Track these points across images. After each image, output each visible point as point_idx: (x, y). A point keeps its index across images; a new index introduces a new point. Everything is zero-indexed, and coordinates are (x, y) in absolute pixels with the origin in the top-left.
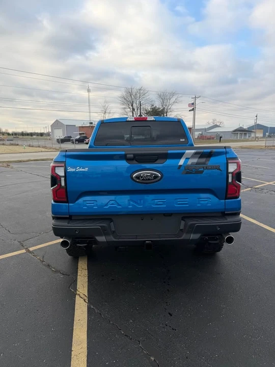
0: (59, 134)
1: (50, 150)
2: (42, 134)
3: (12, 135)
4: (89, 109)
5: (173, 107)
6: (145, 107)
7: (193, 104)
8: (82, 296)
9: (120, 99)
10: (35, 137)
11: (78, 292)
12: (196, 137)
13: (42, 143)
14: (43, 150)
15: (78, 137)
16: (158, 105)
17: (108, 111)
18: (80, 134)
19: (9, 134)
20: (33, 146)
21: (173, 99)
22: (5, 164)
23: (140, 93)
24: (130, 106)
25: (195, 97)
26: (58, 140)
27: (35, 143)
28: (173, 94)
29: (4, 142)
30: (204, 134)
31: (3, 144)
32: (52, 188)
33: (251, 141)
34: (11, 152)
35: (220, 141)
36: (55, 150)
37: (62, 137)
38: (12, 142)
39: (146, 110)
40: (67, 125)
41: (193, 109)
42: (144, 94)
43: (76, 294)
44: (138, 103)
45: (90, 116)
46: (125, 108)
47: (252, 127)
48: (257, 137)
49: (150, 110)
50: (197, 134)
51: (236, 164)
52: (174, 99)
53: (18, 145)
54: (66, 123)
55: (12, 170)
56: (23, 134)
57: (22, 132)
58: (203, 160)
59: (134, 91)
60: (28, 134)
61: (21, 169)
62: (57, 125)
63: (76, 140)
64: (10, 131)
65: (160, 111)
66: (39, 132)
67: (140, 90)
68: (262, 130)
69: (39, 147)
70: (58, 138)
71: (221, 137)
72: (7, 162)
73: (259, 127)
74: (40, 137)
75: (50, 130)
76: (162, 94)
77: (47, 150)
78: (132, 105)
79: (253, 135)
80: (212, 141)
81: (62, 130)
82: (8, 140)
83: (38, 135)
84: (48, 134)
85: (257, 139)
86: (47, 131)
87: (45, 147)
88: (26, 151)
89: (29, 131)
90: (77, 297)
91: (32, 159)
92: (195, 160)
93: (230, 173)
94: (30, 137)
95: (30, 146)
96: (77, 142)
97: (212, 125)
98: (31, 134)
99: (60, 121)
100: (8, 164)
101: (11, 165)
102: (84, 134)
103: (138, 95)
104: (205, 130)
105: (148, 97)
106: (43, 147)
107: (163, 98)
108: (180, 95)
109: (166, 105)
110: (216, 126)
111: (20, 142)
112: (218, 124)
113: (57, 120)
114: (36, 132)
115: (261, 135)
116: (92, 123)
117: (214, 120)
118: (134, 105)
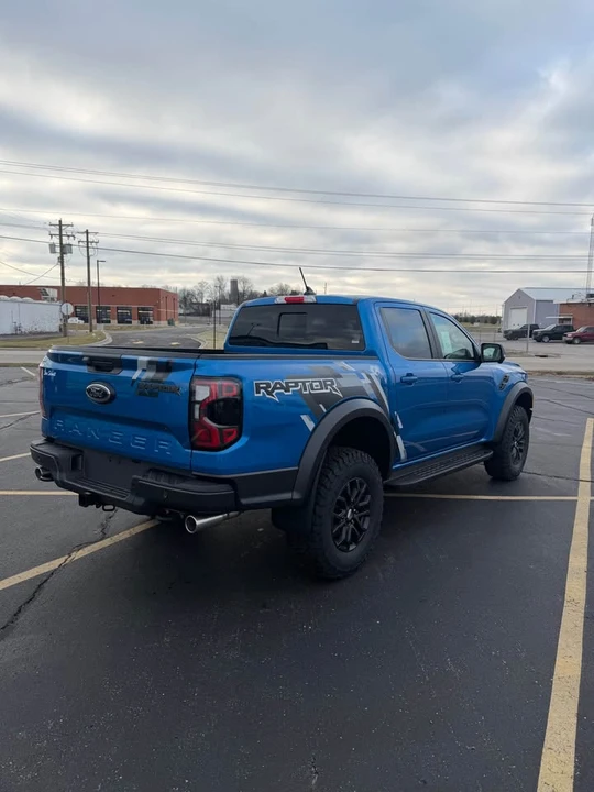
10: (476, 325)
15: (552, 327)
18: (561, 320)
40: (538, 301)
45: (589, 279)
51: (208, 388)
54: (535, 296)
58: (160, 376)
62: (518, 299)
63: (545, 334)
74: (489, 326)
81: (525, 311)
83: (486, 322)
84: (494, 320)
89: (475, 313)
92: (150, 375)
93: (198, 402)
96: (546, 339)
99: (525, 291)
102: (569, 320)
113: (519, 290)
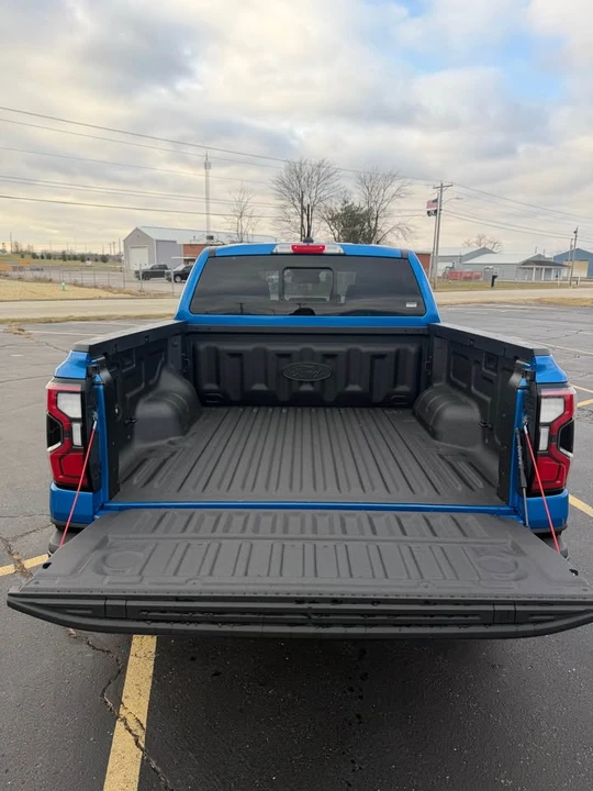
0: (142, 260)
1: (118, 295)
2: (104, 259)
3: (42, 257)
4: (208, 208)
5: (392, 206)
6: (329, 206)
7: (436, 201)
8: (133, 725)
9: (274, 186)
10: (89, 263)
11: (122, 712)
12: (440, 274)
13: (101, 278)
14: (104, 294)
15: (181, 268)
16: (358, 200)
17: (247, 212)
18: (186, 261)
19: (34, 256)
20: (82, 286)
21: (392, 189)
22: (14, 328)
23: (318, 173)
24: (297, 203)
25: (442, 186)
26: (137, 272)
27: (87, 278)
28: (392, 177)
29: (22, 273)
30: (459, 268)
31: (20, 279)
32: (50, 449)
33: (562, 286)
34: (35, 296)
35: (493, 285)
36: (129, 296)
37: (148, 267)
38: (37, 274)
39: (331, 212)
40: (157, 241)
41: (436, 211)
42: (328, 176)
43: (118, 717)
44: (313, 195)
45: (208, 222)
46: (284, 207)
47: (564, 256)
48: (575, 279)
49: (340, 211)
50: (441, 267)
52: (395, 189)
53: (50, 281)
54: (155, 236)
55: (26, 341)
56: (64, 257)
57: (64, 252)
59: (307, 169)
60: (75, 258)
61: (47, 340)
62: (137, 238)
63: (176, 275)
64: (38, 249)
65: (362, 216)
66: (100, 253)
67: (319, 166)
68: (586, 264)
69: (96, 287)
70: (137, 268)
71: (494, 277)
72: (20, 321)
73: (579, 255)
74: (101, 264)
75: (122, 250)
76: (368, 178)
77: (110, 295)
78: (301, 201)
79: (565, 273)
80: (472, 283)
81: (146, 250)
82: (32, 270)
83: (96, 260)
84: (118, 259)
85: (573, 282)
86: (117, 251)
87: (108, 288)
88: (66, 295)
89: (79, 250)
90: (119, 726)
91: (77, 315)
93: (544, 425)
94: (78, 263)
95: (75, 284)
96: (178, 279)
97: (476, 248)
98: (83, 258)
99: (144, 230)
100: (20, 326)
101: (29, 329)
103: (315, 179)
104: (461, 258)
105: (336, 183)
106: (104, 288)
107: (370, 185)
108: (408, 181)
109: (376, 202)
110: (484, 251)
111: (54, 275)
112: (489, 246)
113: (137, 229)
114: (94, 252)
115: (585, 274)
116: (211, 238)
117: (481, 238)
118: (305, 199)
